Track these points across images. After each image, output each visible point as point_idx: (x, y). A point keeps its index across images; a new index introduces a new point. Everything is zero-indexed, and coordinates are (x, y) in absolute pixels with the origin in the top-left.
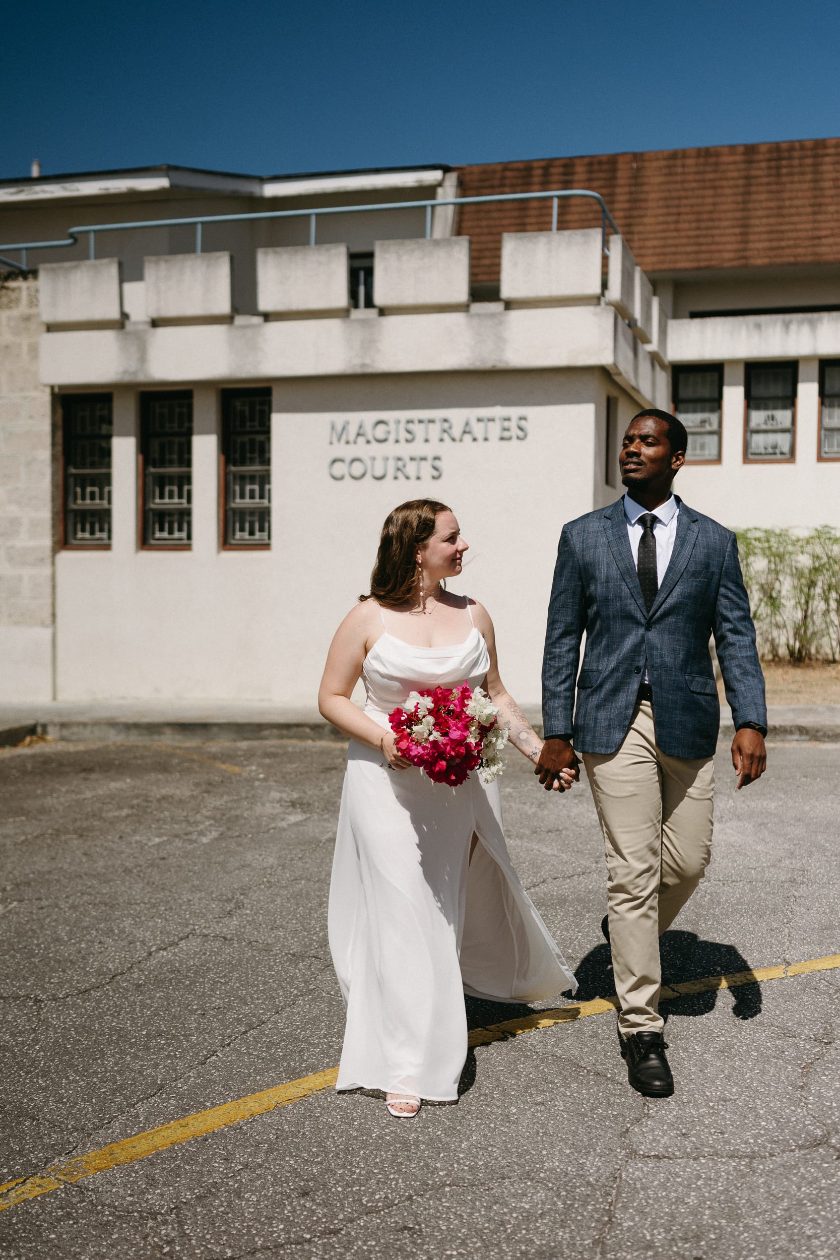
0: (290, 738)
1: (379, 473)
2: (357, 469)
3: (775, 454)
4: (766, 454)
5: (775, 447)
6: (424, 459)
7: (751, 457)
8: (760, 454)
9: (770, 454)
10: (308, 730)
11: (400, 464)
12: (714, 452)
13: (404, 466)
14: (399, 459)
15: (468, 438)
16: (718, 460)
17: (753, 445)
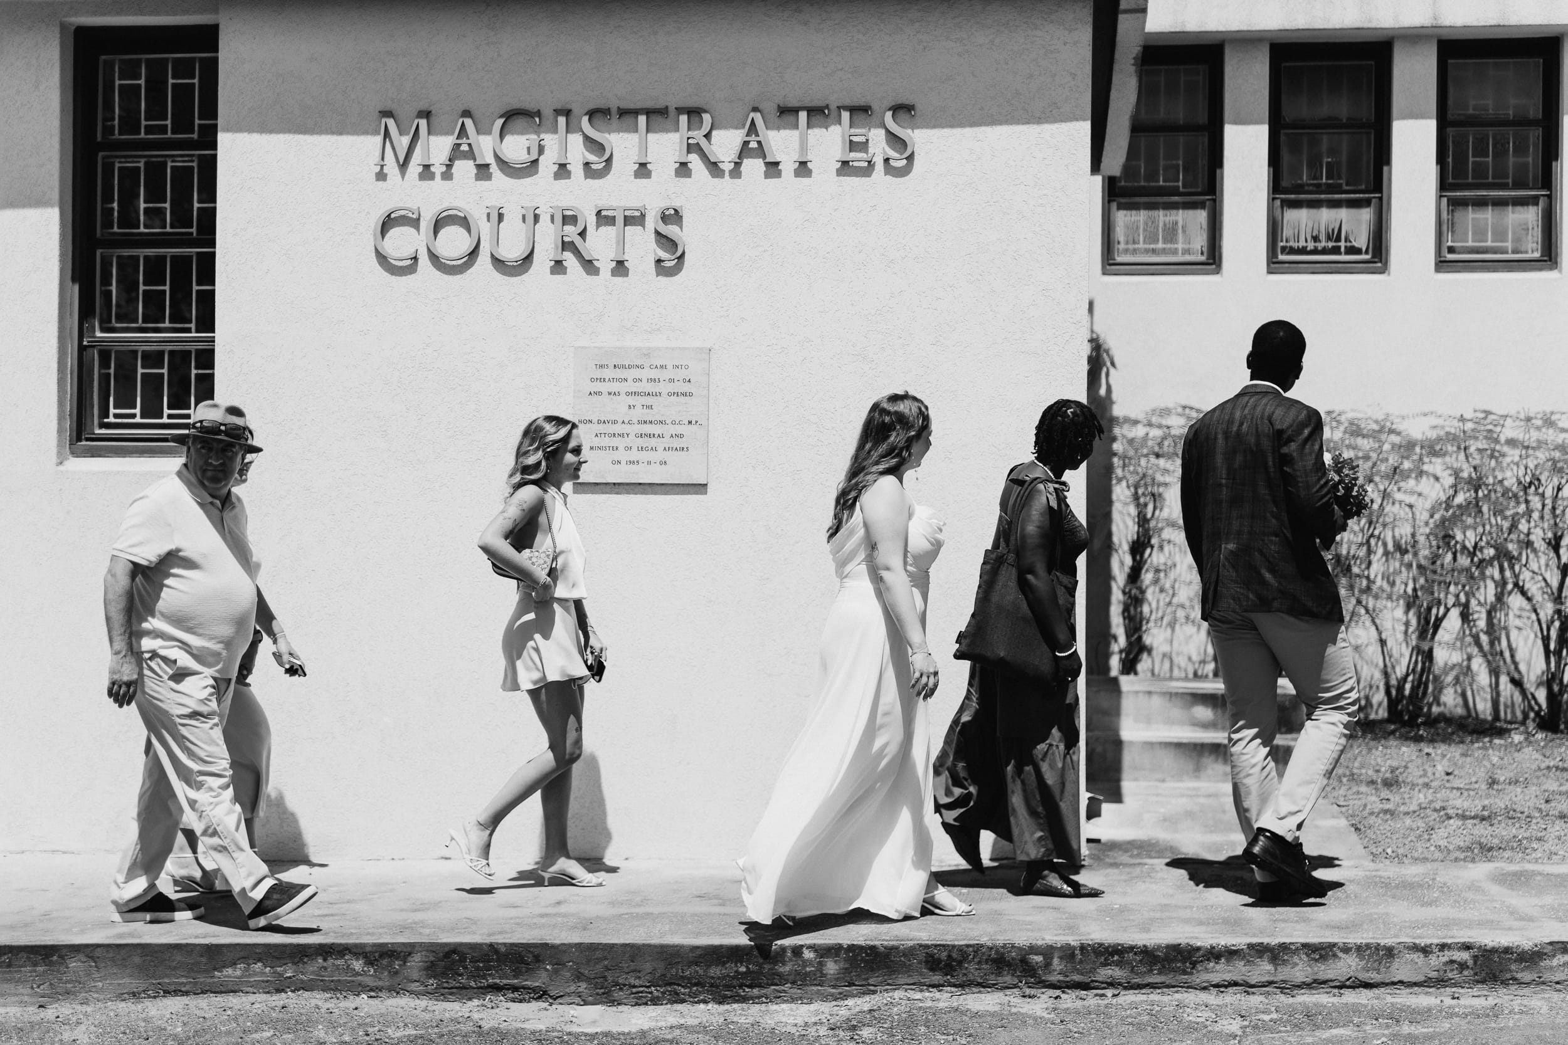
0: (307, 987)
1: (512, 251)
2: (453, 243)
3: (1336, 251)
4: (1315, 252)
5: (1335, 235)
6: (635, 220)
7: (1281, 257)
8: (1303, 251)
9: (1324, 251)
10: (358, 965)
11: (571, 231)
12: (1200, 241)
13: (582, 234)
14: (569, 220)
15: (753, 167)
16: (1213, 259)
17: (1287, 232)
